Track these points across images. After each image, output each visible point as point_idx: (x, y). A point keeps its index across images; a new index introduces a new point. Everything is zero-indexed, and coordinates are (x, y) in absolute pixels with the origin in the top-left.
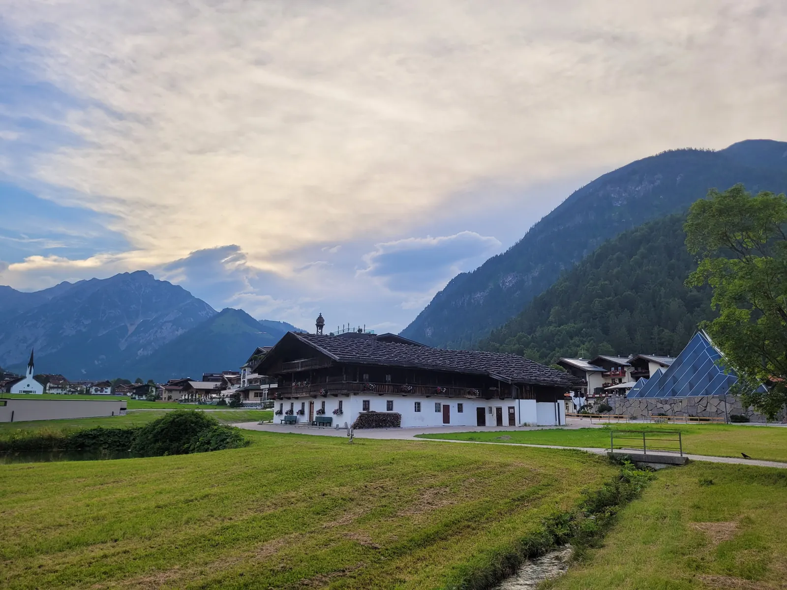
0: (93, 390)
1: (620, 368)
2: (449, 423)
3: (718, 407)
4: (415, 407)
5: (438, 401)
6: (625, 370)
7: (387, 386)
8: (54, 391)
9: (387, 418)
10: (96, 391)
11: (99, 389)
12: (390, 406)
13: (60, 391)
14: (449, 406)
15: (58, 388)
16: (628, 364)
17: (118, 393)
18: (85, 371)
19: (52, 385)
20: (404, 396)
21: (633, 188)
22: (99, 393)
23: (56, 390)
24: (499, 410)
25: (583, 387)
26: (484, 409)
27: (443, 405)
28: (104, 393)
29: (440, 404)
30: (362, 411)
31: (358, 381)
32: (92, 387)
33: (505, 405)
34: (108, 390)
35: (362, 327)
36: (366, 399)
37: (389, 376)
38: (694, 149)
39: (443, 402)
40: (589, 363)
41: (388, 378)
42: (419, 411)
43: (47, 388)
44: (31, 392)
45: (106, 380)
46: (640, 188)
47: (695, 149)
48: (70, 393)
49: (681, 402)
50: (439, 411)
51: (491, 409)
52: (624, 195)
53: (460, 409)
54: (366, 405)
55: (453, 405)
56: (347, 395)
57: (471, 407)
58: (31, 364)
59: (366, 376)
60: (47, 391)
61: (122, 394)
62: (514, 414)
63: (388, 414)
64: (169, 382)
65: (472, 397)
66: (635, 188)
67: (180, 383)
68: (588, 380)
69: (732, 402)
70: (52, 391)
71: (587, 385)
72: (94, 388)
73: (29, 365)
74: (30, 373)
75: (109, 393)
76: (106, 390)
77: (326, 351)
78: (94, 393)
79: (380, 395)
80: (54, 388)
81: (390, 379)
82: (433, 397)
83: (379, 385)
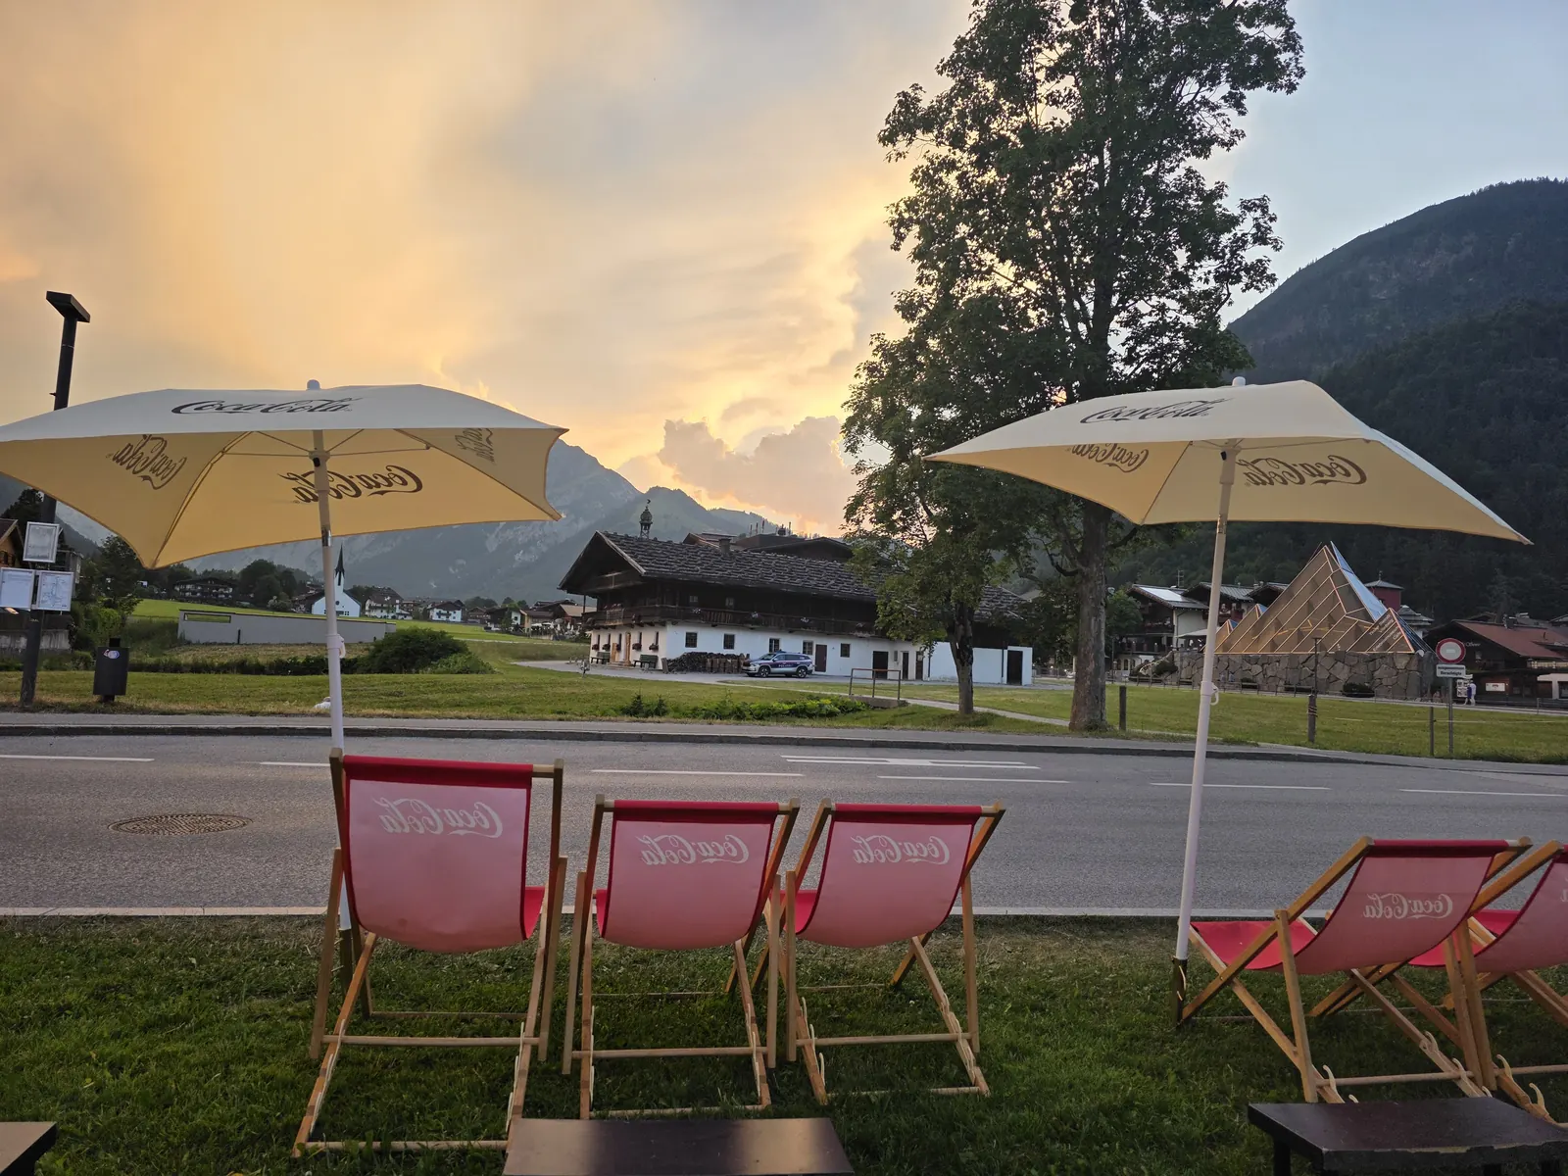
0: (433, 613)
1: (1234, 605)
2: (825, 671)
3: (1331, 671)
4: (770, 646)
5: (808, 639)
6: (1243, 608)
7: (722, 615)
8: (378, 613)
10: (439, 614)
11: (444, 612)
12: (729, 642)
13: (385, 613)
14: (826, 646)
15: (382, 608)
16: (1249, 598)
17: (472, 619)
19: (373, 604)
20: (752, 629)
21: (1415, 262)
22: (444, 618)
23: (379, 611)
24: (906, 655)
25: (1165, 635)
26: (885, 654)
27: (817, 645)
28: (451, 619)
29: (811, 644)
30: (684, 648)
31: (676, 606)
32: (432, 609)
33: (913, 650)
34: (459, 615)
35: (786, 526)
36: (692, 630)
37: (732, 600)
38: (1552, 179)
39: (817, 641)
40: (1184, 595)
41: (730, 602)
42: (777, 650)
43: (367, 608)
44: (342, 612)
45: (456, 598)
46: (1429, 262)
47: (1556, 179)
48: (400, 617)
49: (1278, 662)
50: (809, 653)
51: (896, 653)
52: (1394, 277)
53: (845, 651)
54: (691, 640)
55: (833, 647)
56: (663, 624)
57: (863, 653)
58: (340, 569)
59: (693, 599)
60: (367, 613)
61: (478, 621)
62: (922, 662)
63: (728, 656)
64: (537, 605)
65: (865, 635)
66: (1419, 263)
67: (550, 607)
68: (1175, 623)
69: (1352, 664)
70: (373, 614)
71: (1173, 632)
72: (436, 610)
73: (337, 570)
74: (339, 584)
75: (458, 619)
76: (454, 615)
77: (633, 562)
78: (435, 618)
79: (714, 626)
80: (376, 608)
81: (731, 604)
82: (801, 633)
83: (711, 611)
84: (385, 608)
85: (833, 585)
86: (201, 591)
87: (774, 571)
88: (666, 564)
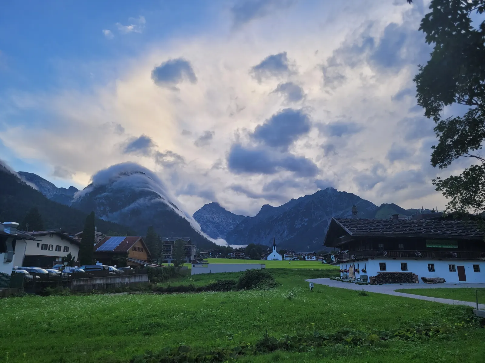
0: (306, 257)
2: (465, 281)
4: (429, 268)
5: (452, 263)
7: (398, 253)
9: (402, 276)
10: (308, 258)
11: (309, 257)
12: (404, 267)
14: (464, 266)
15: (289, 257)
17: (319, 259)
18: (309, 247)
19: (286, 256)
20: (416, 259)
22: (309, 259)
27: (458, 266)
28: (312, 259)
29: (453, 266)
30: (379, 271)
31: (372, 249)
32: (305, 256)
34: (314, 258)
36: (382, 261)
37: (402, 245)
39: (457, 264)
41: (401, 246)
42: (433, 270)
43: (284, 257)
44: (276, 259)
45: (314, 252)
48: (295, 260)
50: (454, 271)
53: (477, 269)
54: (383, 266)
55: (469, 267)
56: (367, 259)
59: (381, 246)
60: (284, 259)
61: (321, 260)
63: (403, 273)
70: (286, 259)
72: (307, 256)
73: (273, 245)
74: (275, 249)
76: (313, 258)
77: (347, 230)
78: (307, 259)
79: (394, 259)
80: (287, 257)
81: (402, 247)
82: (447, 260)
83: (390, 251)
84: (290, 257)
85: (461, 232)
86: (235, 255)
87: (424, 228)
88: (364, 230)
